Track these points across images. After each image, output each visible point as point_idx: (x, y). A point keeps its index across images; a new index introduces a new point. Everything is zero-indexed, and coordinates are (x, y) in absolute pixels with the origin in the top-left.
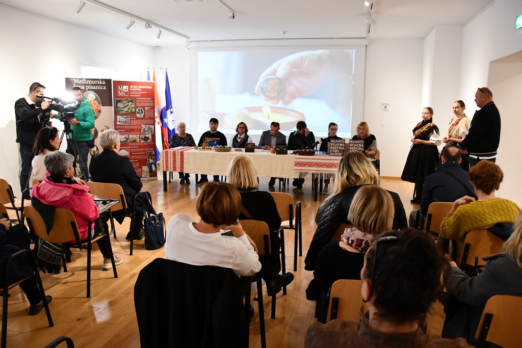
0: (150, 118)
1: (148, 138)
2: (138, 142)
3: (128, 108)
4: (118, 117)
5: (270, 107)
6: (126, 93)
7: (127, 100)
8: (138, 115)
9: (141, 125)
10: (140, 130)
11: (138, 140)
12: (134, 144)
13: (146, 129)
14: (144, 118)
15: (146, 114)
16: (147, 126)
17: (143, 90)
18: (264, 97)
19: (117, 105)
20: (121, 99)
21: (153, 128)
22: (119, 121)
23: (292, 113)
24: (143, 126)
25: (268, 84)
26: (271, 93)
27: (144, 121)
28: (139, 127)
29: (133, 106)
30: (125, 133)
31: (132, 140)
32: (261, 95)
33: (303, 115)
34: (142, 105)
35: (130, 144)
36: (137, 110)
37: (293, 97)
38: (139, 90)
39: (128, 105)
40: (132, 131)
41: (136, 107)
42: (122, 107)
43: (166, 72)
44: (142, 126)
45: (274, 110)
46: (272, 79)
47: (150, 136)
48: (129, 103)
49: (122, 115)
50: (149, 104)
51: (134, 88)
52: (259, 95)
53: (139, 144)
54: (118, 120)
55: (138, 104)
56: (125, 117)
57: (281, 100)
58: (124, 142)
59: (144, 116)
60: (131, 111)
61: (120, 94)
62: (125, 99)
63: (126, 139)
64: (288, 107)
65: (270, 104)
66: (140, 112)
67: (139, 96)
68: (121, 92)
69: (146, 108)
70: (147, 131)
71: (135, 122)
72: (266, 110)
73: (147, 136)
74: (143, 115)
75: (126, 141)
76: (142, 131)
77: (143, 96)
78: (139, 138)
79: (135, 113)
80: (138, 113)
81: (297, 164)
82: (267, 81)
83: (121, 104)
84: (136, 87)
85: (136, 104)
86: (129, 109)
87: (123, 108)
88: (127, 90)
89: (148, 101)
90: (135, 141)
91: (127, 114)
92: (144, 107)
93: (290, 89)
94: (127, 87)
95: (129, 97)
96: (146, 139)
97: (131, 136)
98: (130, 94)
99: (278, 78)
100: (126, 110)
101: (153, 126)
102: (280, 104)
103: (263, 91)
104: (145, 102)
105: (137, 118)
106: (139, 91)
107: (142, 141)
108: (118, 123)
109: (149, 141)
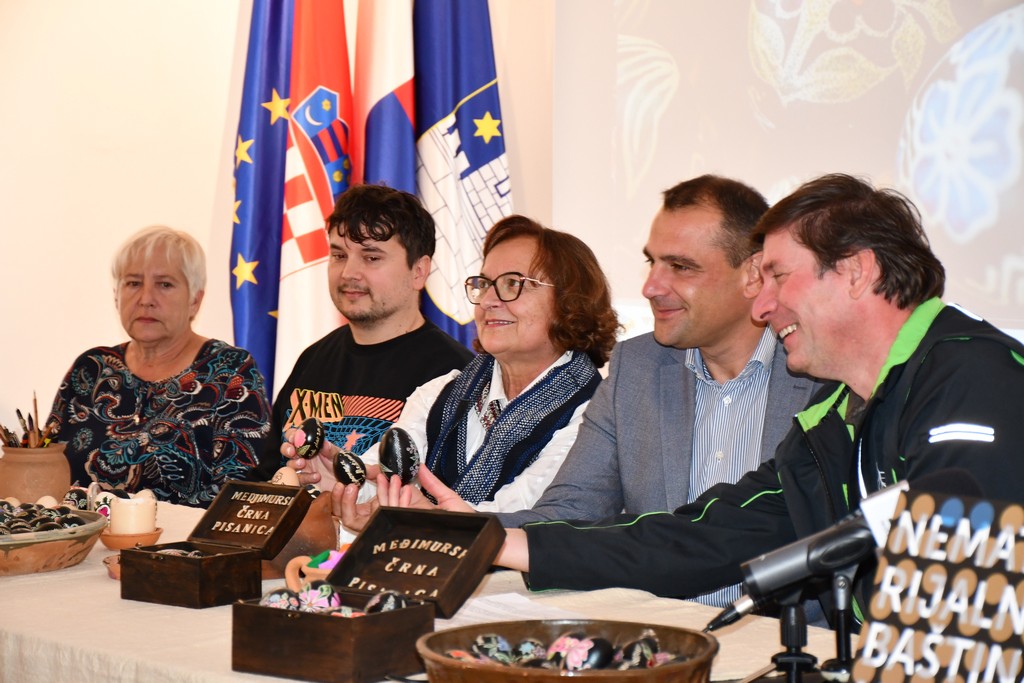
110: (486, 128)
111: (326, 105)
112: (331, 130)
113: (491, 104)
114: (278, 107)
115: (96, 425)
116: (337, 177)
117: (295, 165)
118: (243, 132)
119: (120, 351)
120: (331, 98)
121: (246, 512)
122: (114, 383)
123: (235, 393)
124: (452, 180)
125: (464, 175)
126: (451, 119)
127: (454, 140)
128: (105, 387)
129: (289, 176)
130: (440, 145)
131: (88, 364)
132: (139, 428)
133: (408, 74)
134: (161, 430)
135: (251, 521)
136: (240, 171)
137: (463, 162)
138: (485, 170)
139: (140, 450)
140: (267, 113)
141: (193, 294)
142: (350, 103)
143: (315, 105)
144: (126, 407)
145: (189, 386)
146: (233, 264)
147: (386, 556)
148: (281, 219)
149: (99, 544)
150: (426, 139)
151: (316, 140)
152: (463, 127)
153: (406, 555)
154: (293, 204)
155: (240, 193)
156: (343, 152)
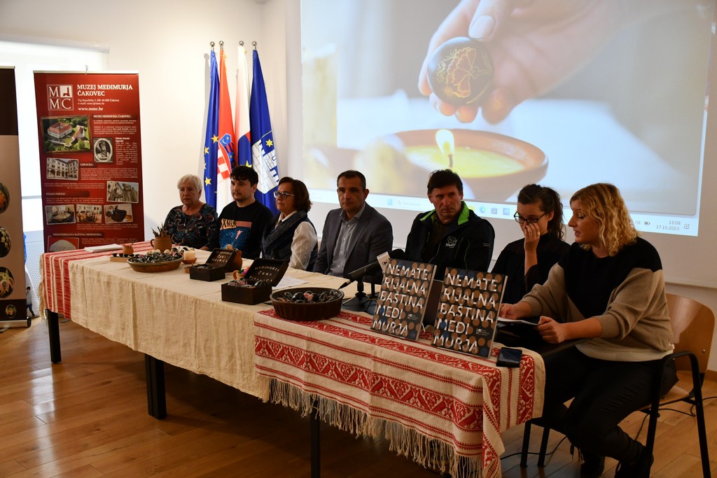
0: (127, 165)
1: (123, 214)
2: (99, 221)
3: (73, 138)
4: (50, 161)
5: (455, 131)
6: (67, 103)
7: (69, 120)
8: (98, 157)
9: (105, 182)
10: (102, 193)
11: (100, 217)
12: (89, 227)
13: (119, 192)
14: (112, 164)
15: (119, 155)
16: (121, 183)
17: (109, 94)
18: (439, 102)
19: (46, 132)
20: (56, 117)
21: (137, 189)
22: (53, 172)
23: (511, 149)
24: (112, 184)
25: (447, 63)
26: (455, 89)
27: (114, 171)
28: (101, 186)
29: (86, 134)
30: (67, 200)
31: (84, 216)
32: (433, 96)
33: (539, 154)
34: (109, 131)
35: (79, 227)
36: (96, 145)
37: (514, 97)
38: (100, 94)
39: (73, 132)
40: (84, 195)
41: (93, 138)
42: (58, 136)
43: (255, 53)
44: (108, 182)
45: (465, 139)
46: (459, 46)
47: (128, 209)
48: (74, 126)
49: (59, 156)
50: (126, 129)
51: (89, 90)
52: (427, 97)
53: (100, 228)
54: (49, 167)
55: (97, 130)
56: (67, 160)
57: (480, 111)
58: (64, 220)
59: (114, 158)
60: (82, 146)
61: (52, 105)
62: (64, 117)
63: (68, 215)
64: (501, 128)
65: (453, 121)
66: (104, 148)
67: (101, 109)
68: (55, 102)
69: (118, 140)
70: (120, 197)
71: (91, 175)
72: (445, 138)
73: (121, 207)
74: (110, 156)
75: (70, 219)
76: (108, 196)
77: (108, 108)
78: (102, 213)
79: (90, 152)
80: (98, 152)
81: (265, 347)
82: (445, 53)
83: (57, 130)
84: (92, 87)
85: (92, 130)
86: (76, 141)
87: (61, 139)
88: (71, 96)
89: (122, 122)
90: (91, 220)
91: (70, 154)
92: (112, 138)
93: (507, 73)
94: (70, 87)
95: (76, 112)
96: (120, 215)
97: (81, 208)
98: (77, 106)
99: (474, 43)
100: (68, 143)
101: (135, 185)
102: (479, 123)
103: (437, 84)
104: (115, 125)
105: (97, 165)
106: (101, 97)
107: (109, 221)
108: (50, 176)
109: (125, 220)
110: (269, 143)
111: (228, 138)
112: (229, 145)
113: (270, 137)
114: (215, 139)
115: (175, 227)
116: (231, 157)
117: (220, 154)
118: (206, 145)
119: (181, 207)
120: (229, 137)
121: (220, 256)
122: (180, 215)
123: (211, 219)
124: (261, 157)
125: (264, 155)
126: (260, 141)
127: (261, 147)
128: (178, 217)
129: (219, 157)
130: (258, 149)
131: (174, 211)
132: (185, 228)
133: (249, 130)
134: (190, 230)
135: (221, 258)
136: (206, 156)
137: (264, 152)
138: (269, 154)
139: (185, 234)
140: (213, 140)
141: (198, 191)
142: (234, 137)
143: (225, 138)
144: (182, 222)
145: (199, 217)
146: (205, 180)
147: (258, 270)
148: (217, 168)
149: (182, 263)
150: (254, 146)
151: (225, 147)
152: (264, 143)
153: (263, 270)
154: (220, 164)
155: (206, 161)
156: (233, 151)
